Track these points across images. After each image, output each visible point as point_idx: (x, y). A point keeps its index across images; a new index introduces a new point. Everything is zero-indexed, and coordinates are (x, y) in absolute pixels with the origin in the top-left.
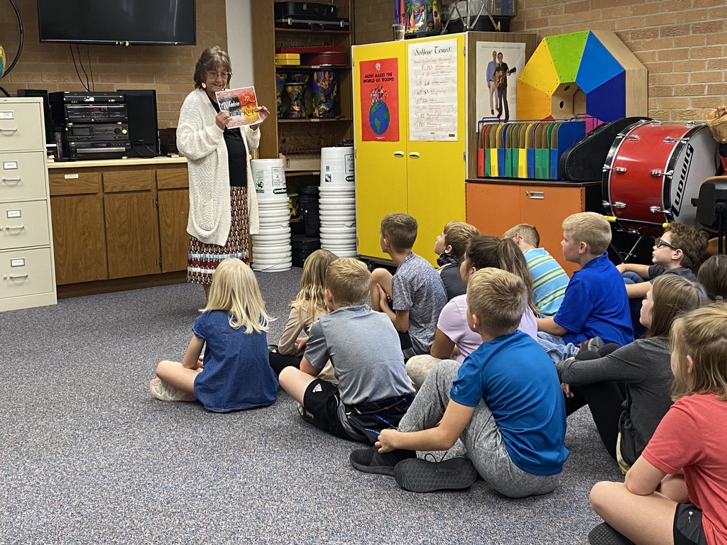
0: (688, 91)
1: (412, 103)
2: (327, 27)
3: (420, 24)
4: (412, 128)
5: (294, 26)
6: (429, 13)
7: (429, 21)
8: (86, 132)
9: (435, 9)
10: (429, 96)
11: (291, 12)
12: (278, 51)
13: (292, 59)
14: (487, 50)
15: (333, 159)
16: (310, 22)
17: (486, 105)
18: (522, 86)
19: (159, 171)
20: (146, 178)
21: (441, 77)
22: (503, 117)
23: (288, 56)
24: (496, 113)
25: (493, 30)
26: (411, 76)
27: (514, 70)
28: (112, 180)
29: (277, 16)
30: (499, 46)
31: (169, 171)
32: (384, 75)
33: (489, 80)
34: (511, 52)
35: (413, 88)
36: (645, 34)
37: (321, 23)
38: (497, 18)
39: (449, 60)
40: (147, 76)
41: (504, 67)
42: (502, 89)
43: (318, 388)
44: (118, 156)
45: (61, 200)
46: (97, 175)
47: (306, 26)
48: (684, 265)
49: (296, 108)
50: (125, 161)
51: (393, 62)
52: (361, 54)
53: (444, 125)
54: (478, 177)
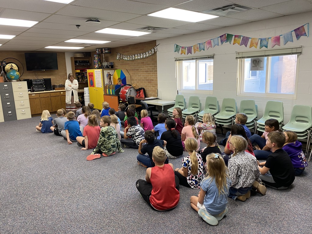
0: (136, 80)
1: (96, 81)
2: (85, 65)
3: (97, 66)
4: (96, 85)
5: (79, 65)
6: (98, 64)
7: (98, 66)
8: (37, 86)
9: (99, 64)
10: (98, 79)
11: (78, 63)
12: (76, 70)
13: (78, 71)
14: (106, 72)
15: (86, 90)
16: (82, 64)
17: (107, 81)
18: (114, 78)
19: (51, 93)
20: (48, 95)
21: (99, 76)
22: (111, 83)
23: (77, 71)
24: (109, 83)
25: (110, 68)
26: (95, 76)
27: (112, 75)
28: (42, 96)
29: (75, 63)
30: (109, 71)
31: (53, 93)
32: (91, 75)
33: (107, 77)
34: (111, 72)
35: (96, 78)
36: (130, 70)
37: (84, 64)
38: (110, 66)
39: (100, 73)
40: (50, 75)
41: (110, 75)
42: (110, 78)
43: (56, 129)
44: (43, 91)
45: (31, 99)
46: (38, 95)
47: (81, 65)
48: (121, 111)
49: (80, 80)
50: (45, 92)
51: (92, 73)
52: (89, 71)
53: (100, 85)
54: (106, 94)
